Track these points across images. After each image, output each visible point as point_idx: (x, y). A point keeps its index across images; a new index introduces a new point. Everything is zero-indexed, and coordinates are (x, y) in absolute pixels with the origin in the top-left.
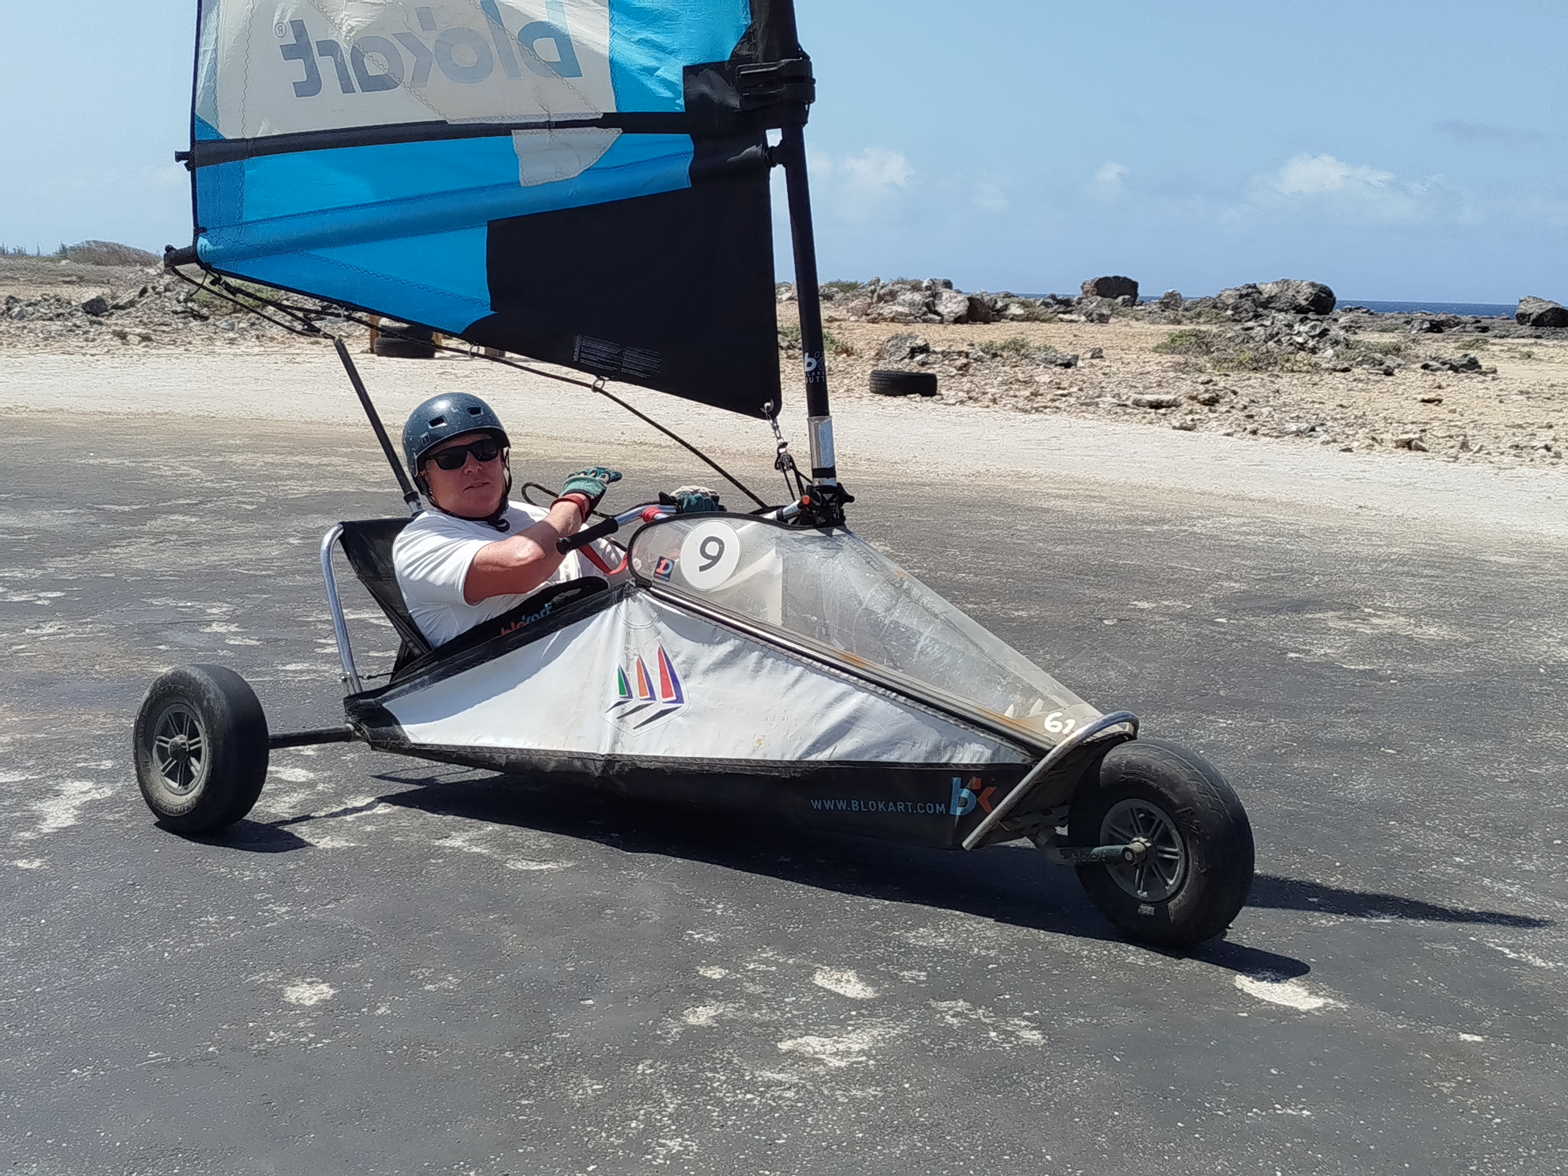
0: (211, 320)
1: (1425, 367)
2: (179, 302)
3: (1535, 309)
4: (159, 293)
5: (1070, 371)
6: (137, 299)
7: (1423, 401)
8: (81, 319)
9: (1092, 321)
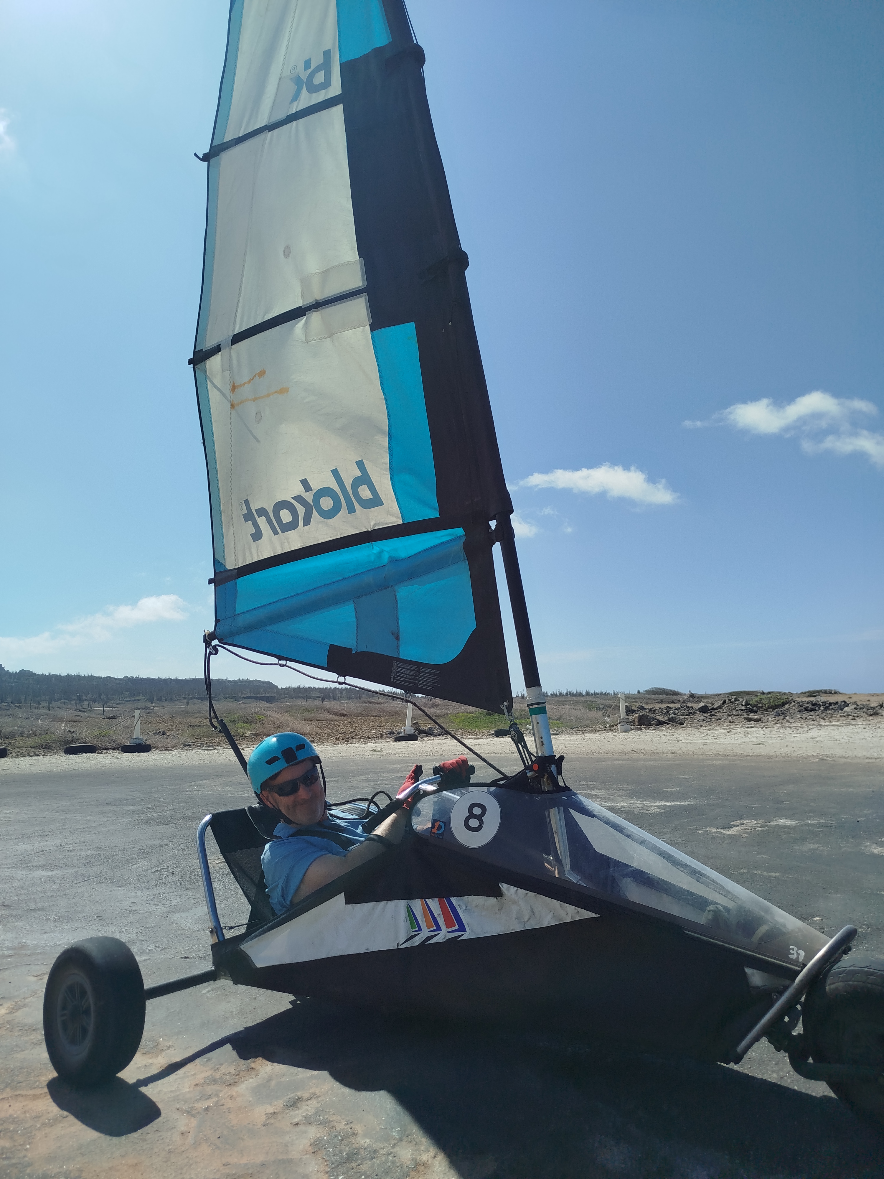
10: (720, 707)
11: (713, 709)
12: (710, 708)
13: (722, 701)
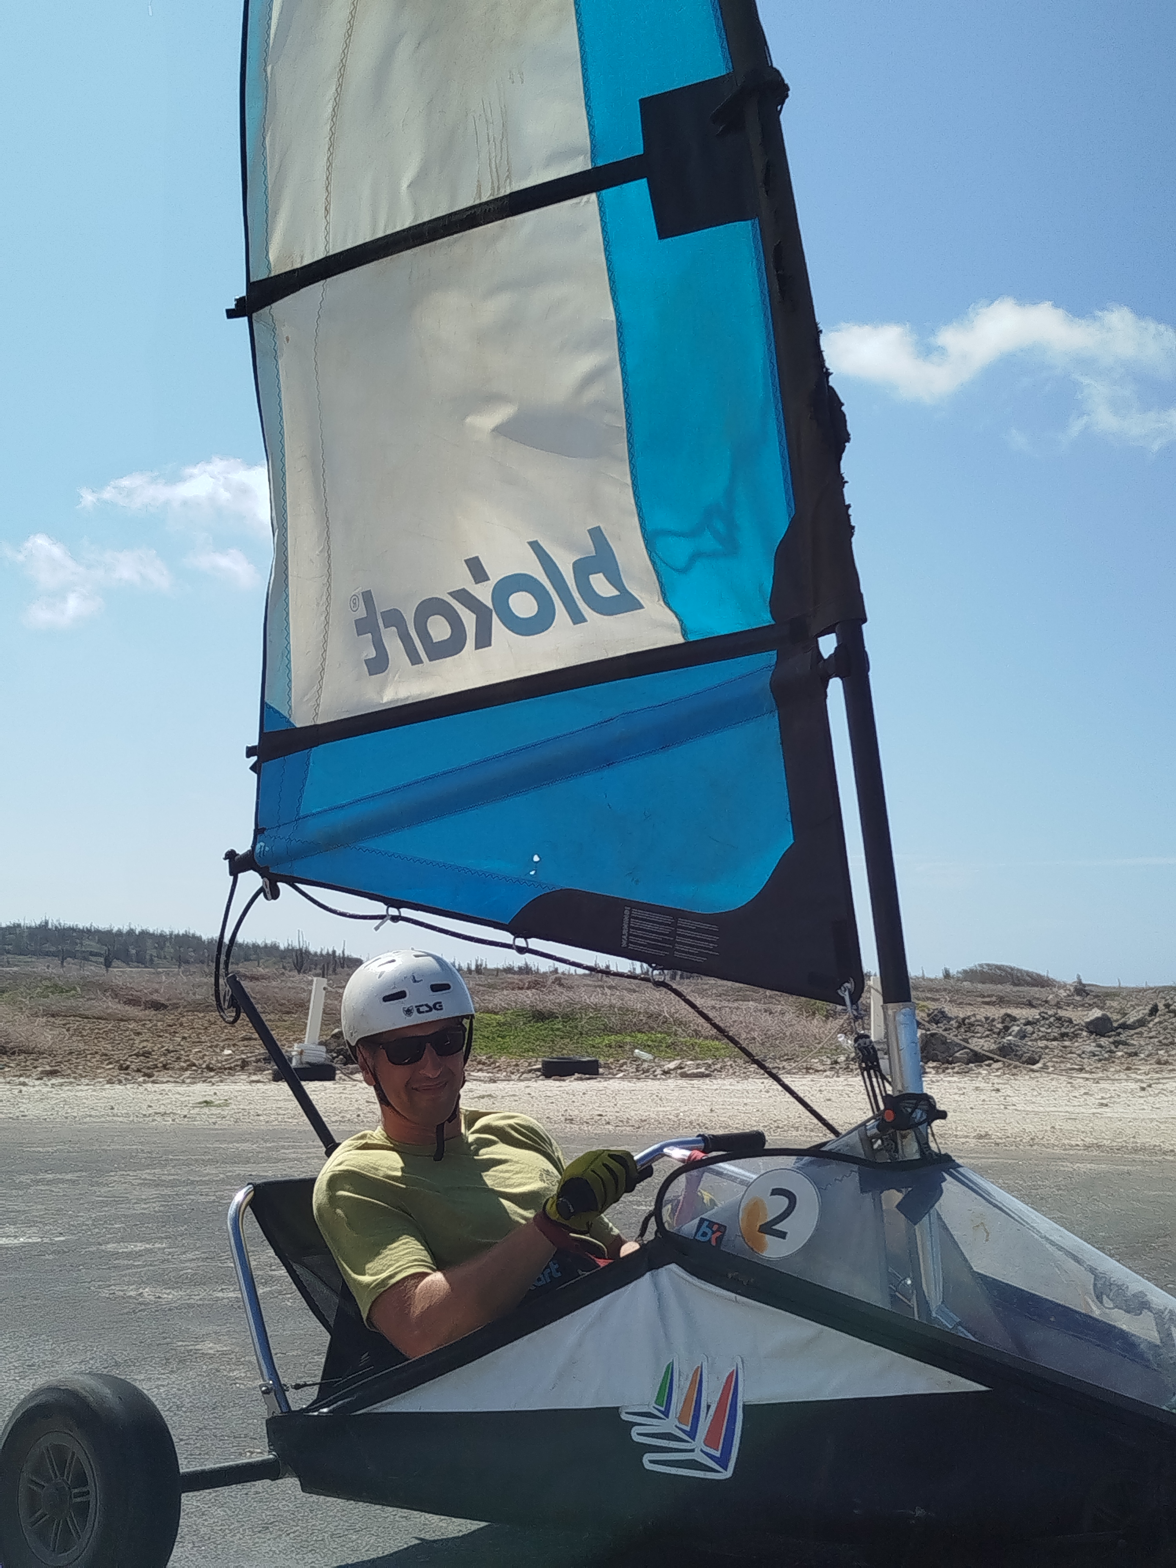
10: (1142, 1023)
11: (1124, 1026)
12: (1115, 1025)
13: (1149, 1007)
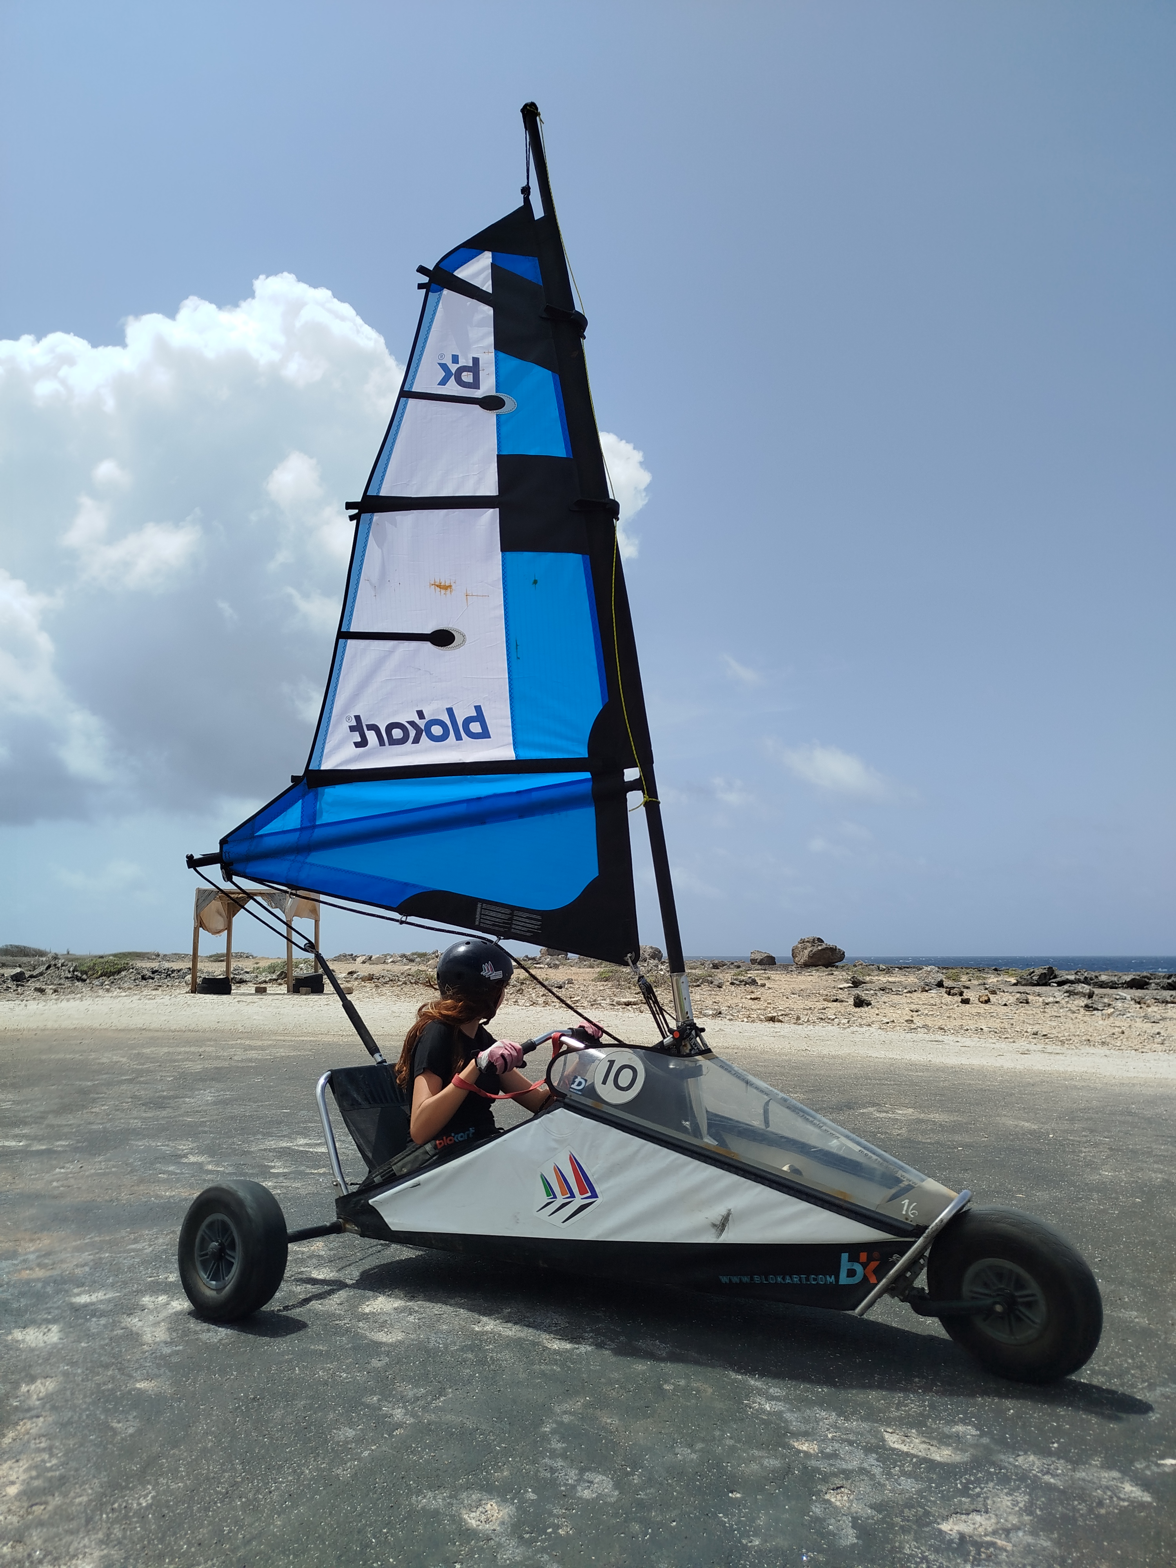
0: (88, 981)
1: (732, 984)
2: (69, 972)
3: (759, 957)
4: (58, 968)
5: (563, 990)
6: (44, 971)
7: (751, 999)
8: (10, 984)
9: (551, 967)
